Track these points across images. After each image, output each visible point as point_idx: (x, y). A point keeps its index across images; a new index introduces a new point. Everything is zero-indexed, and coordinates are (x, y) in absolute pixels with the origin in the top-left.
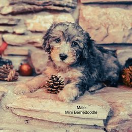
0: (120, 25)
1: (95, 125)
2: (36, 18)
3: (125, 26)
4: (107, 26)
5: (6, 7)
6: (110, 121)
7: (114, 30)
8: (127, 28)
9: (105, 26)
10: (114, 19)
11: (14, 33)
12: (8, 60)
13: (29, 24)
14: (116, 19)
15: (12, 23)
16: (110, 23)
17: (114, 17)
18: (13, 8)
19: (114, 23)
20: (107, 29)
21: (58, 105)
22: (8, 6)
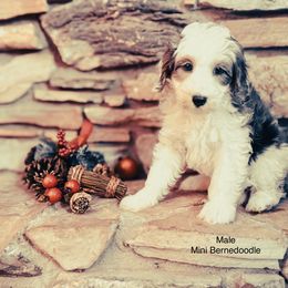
1: (266, 269)
2: (145, 77)
4: (271, 90)
5: (87, 59)
7: (283, 97)
9: (267, 91)
10: (282, 77)
11: (103, 104)
12: (98, 153)
13: (131, 87)
14: (285, 77)
15: (101, 86)
16: (276, 85)
17: (282, 73)
18: (102, 61)
19: (282, 85)
20: (271, 95)
21: (208, 239)
22: (91, 57)
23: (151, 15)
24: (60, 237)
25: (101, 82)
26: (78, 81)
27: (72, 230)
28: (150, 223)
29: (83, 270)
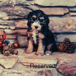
5: (5, 17)
6: (58, 65)
11: (9, 29)
18: (9, 18)
21: (40, 60)
23: (22, 6)
24: (5, 61)
25: (9, 23)
26: (3, 23)
27: (8, 59)
28: (26, 57)
29: (10, 68)
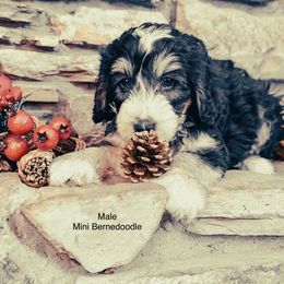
0: (250, 43)
3: (258, 47)
4: (230, 43)
8: (261, 49)
9: (226, 44)
10: (239, 31)
14: (242, 31)
16: (233, 38)
17: (239, 26)
19: (239, 39)
